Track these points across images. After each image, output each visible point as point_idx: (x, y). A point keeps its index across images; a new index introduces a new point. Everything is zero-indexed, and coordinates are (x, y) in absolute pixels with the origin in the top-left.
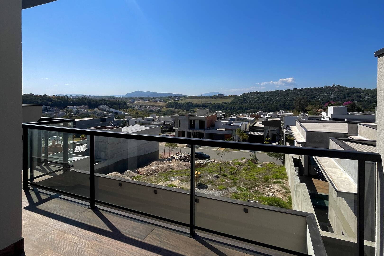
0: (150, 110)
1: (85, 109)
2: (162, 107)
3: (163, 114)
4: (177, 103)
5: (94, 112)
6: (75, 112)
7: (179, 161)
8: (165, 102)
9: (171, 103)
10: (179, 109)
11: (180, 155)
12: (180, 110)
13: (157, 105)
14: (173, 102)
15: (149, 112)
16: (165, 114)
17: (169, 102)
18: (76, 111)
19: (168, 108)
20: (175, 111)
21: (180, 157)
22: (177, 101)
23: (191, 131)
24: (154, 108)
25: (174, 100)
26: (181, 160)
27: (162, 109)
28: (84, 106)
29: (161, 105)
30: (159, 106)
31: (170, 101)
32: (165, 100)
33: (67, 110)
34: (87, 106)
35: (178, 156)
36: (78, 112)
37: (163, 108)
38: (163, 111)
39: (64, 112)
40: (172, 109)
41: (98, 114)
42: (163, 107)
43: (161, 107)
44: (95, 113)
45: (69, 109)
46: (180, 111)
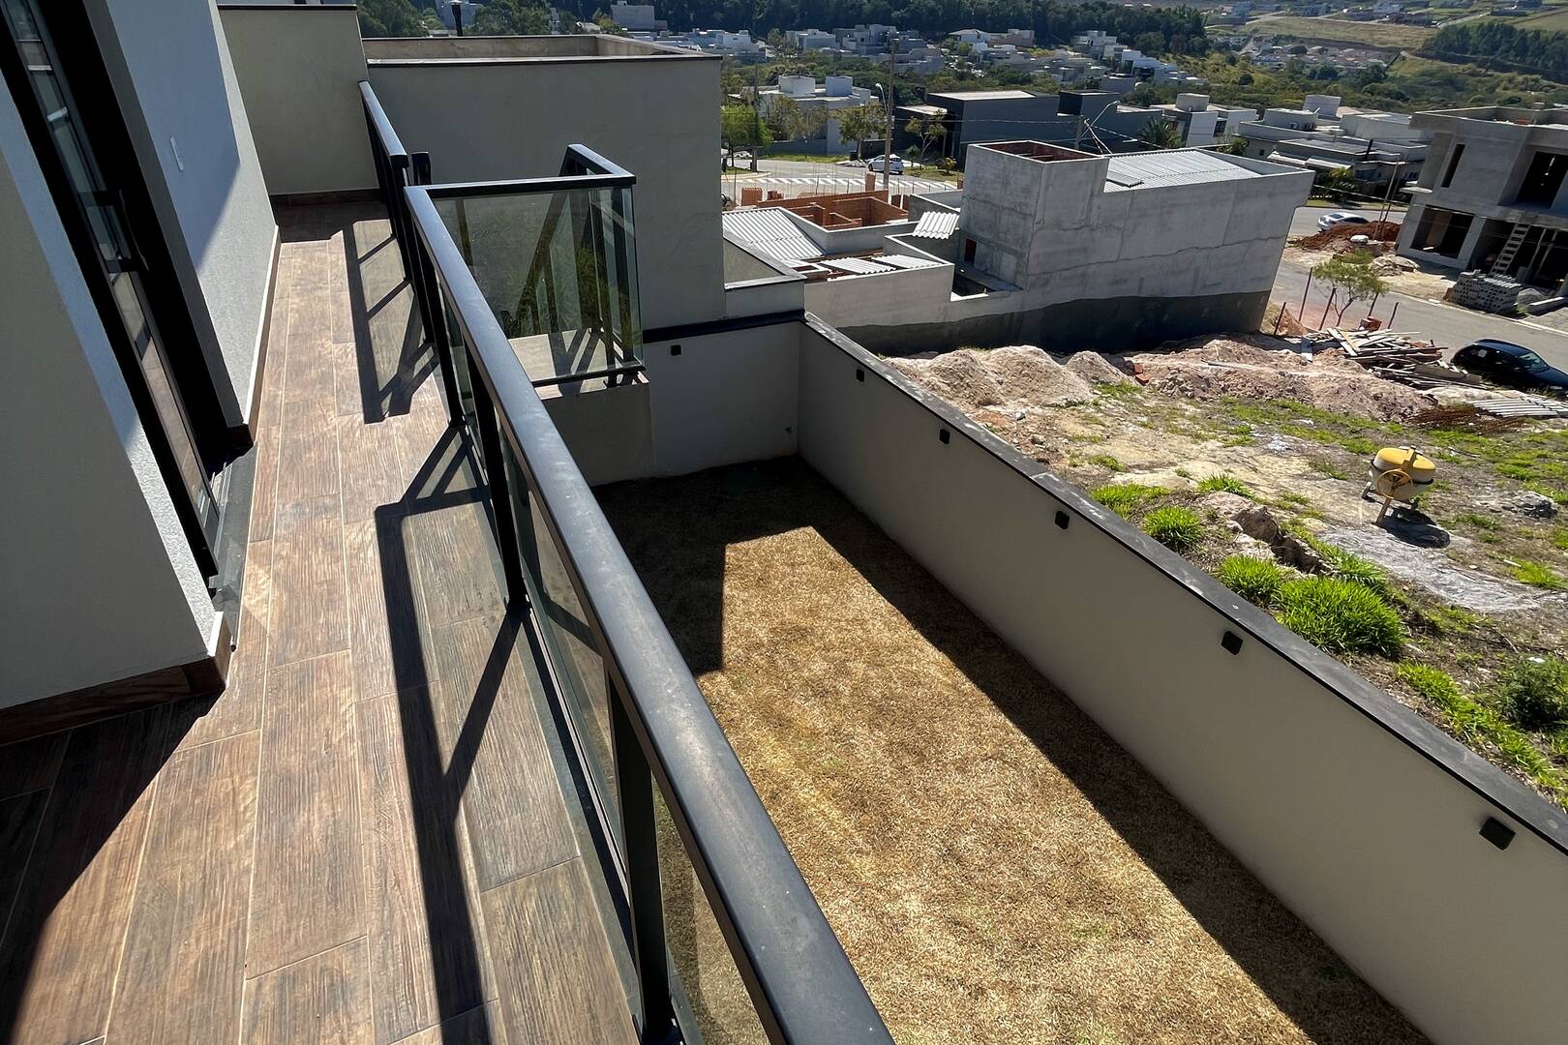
0: (1320, 66)
1: (1021, 45)
2: (1397, 51)
3: (1387, 95)
4: (1509, 31)
5: (1050, 63)
6: (982, 57)
7: (1357, 365)
8: (1428, 23)
9: (1463, 32)
10: (1506, 69)
11: (1376, 337)
12: (1509, 75)
13: (1369, 41)
14: (1482, 24)
15: (1312, 76)
16: (1400, 96)
17: (1459, 21)
18: (986, 55)
19: (1438, 57)
20: (1472, 80)
21: (1374, 346)
22: (1509, 21)
23: (1514, 216)
24: (1344, 60)
25: (1493, 14)
26: (1367, 365)
27: (1393, 67)
28: (1017, 31)
29: (1393, 38)
30: (1378, 49)
31: (1466, 19)
32: (1429, 13)
33: (953, 50)
34: (1027, 34)
35: (1364, 341)
36: (991, 58)
37: (1404, 58)
38: (1393, 79)
39: (942, 53)
40: (1462, 67)
41: (1064, 73)
42: (1403, 53)
43: (1393, 53)
44: (1055, 67)
45: (961, 45)
46: (1510, 81)
